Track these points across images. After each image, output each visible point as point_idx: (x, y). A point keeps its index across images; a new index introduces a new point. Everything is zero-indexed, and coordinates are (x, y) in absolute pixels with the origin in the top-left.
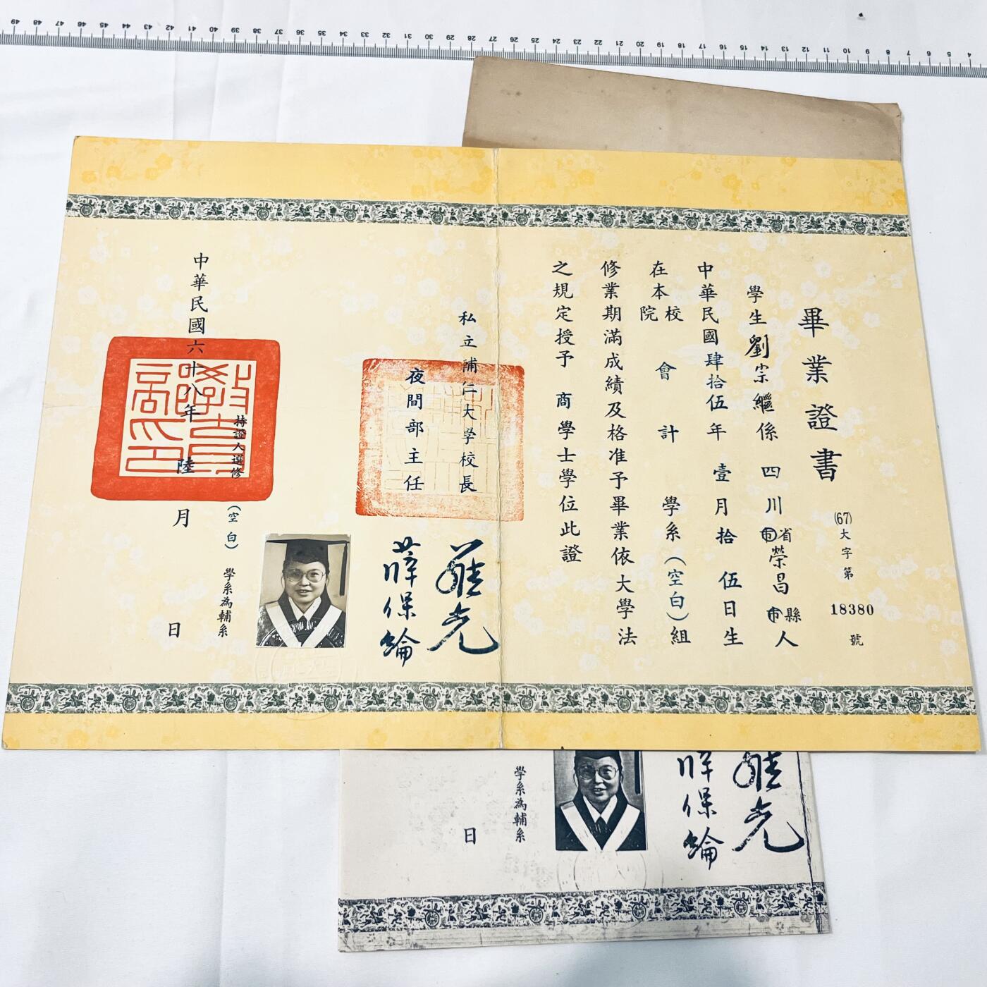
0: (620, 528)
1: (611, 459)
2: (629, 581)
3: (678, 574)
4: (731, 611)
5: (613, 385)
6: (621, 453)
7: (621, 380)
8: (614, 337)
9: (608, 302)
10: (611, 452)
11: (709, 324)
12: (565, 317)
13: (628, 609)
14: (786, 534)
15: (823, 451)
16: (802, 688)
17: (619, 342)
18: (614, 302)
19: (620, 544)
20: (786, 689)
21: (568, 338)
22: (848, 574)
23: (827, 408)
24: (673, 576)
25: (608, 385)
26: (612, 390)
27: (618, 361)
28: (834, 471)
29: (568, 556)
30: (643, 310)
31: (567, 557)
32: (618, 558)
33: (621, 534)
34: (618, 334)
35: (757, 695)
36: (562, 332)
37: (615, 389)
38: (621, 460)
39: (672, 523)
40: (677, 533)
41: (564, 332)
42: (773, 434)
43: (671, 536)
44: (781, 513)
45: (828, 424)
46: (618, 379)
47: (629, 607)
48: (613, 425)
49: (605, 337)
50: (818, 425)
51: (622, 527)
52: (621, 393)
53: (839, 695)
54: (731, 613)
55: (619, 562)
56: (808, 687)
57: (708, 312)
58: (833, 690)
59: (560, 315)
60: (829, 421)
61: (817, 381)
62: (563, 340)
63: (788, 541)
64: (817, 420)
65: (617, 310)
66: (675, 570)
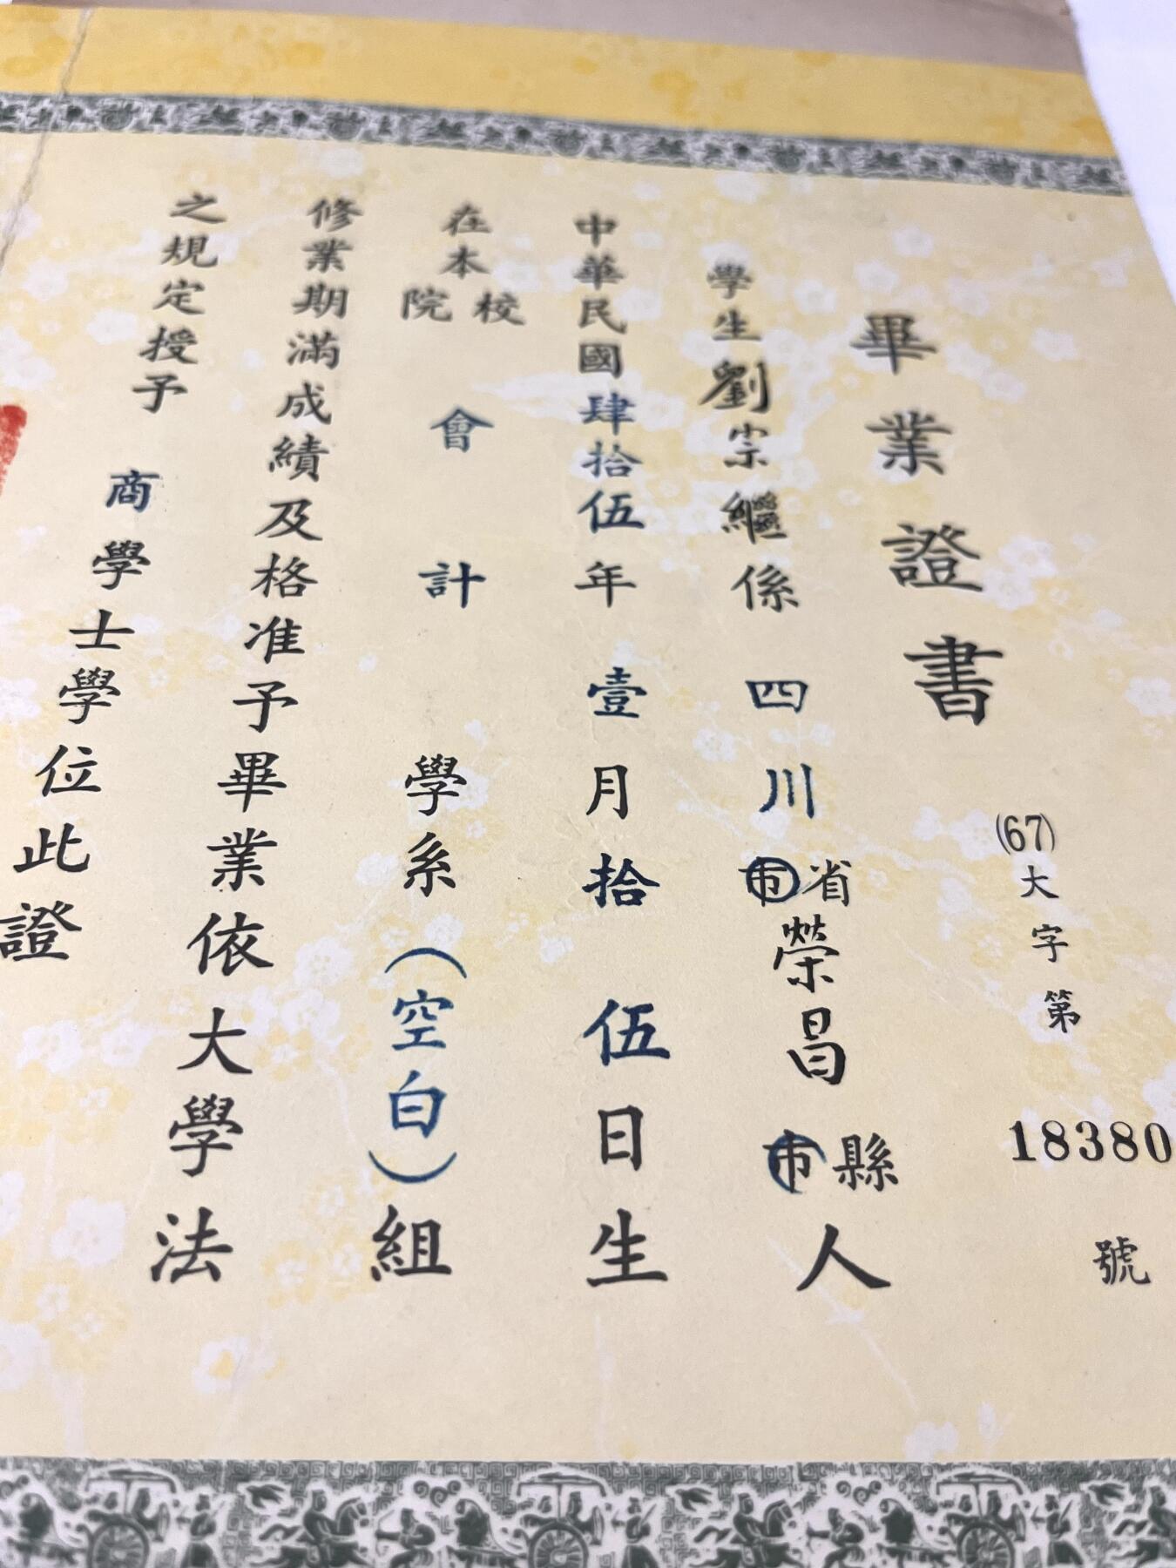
0: (239, 851)
1: (249, 645)
2: (240, 1033)
3: (433, 1008)
4: (625, 1144)
5: (294, 459)
6: (287, 630)
7: (321, 446)
8: (317, 349)
9: (315, 276)
10: (255, 626)
11: (598, 332)
12: (183, 304)
13: (214, 1135)
14: (832, 880)
15: (943, 642)
16: (913, 1475)
17: (330, 360)
18: (332, 278)
19: (227, 904)
20: (844, 1476)
21: (182, 349)
22: (1061, 1012)
23: (948, 534)
24: (413, 1013)
25: (278, 458)
26: (291, 470)
27: (321, 402)
28: (982, 697)
29: (25, 940)
30: (411, 296)
31: (17, 945)
32: (212, 951)
33: (240, 872)
34: (330, 344)
35: (717, 1506)
36: (166, 335)
37: (300, 468)
38: (285, 650)
39: (430, 836)
40: (446, 867)
41: (172, 336)
42: (784, 595)
43: (421, 879)
44: (811, 812)
45: (952, 575)
46: (311, 442)
47: (222, 1130)
48: (275, 557)
49: (291, 351)
50: (924, 574)
51: (249, 846)
52: (314, 476)
53: (1072, 1505)
54: (623, 1155)
55: (216, 964)
56: (942, 1469)
57: (596, 309)
58: (1048, 1482)
59: (167, 301)
60: (958, 569)
61: (913, 469)
62: (163, 351)
63: (839, 902)
64: (920, 563)
65: (337, 294)
66: (422, 994)
